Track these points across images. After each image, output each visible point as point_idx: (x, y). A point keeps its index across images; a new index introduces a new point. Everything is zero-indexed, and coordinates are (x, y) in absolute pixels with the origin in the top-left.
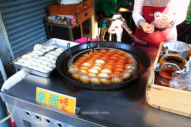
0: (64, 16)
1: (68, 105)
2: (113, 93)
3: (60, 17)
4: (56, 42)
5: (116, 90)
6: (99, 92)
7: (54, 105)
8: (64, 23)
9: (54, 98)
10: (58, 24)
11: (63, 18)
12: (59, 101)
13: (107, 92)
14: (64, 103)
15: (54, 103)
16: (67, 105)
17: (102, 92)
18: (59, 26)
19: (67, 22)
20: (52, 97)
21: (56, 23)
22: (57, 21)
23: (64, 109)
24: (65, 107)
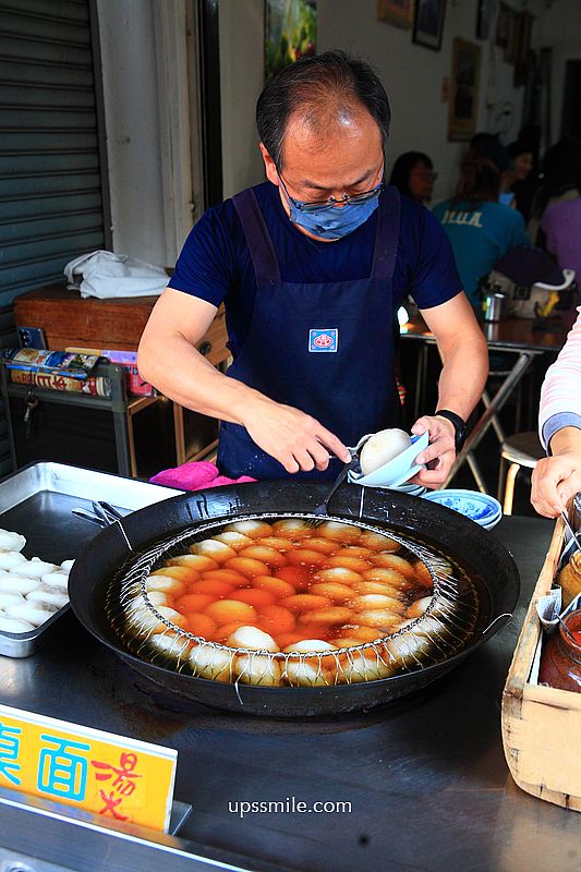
0: (96, 353)
1: (133, 789)
2: (348, 732)
3: (73, 358)
4: (57, 482)
5: (359, 716)
6: (280, 727)
7: (66, 788)
8: (93, 389)
9: (68, 756)
10: (65, 392)
11: (89, 364)
12: (93, 771)
13: (319, 728)
14: (115, 776)
15: (64, 781)
16: (130, 788)
17: (292, 728)
18: (70, 399)
19: (110, 384)
20: (56, 747)
21: (54, 387)
22: (58, 378)
23: (112, 811)
24: (120, 800)
